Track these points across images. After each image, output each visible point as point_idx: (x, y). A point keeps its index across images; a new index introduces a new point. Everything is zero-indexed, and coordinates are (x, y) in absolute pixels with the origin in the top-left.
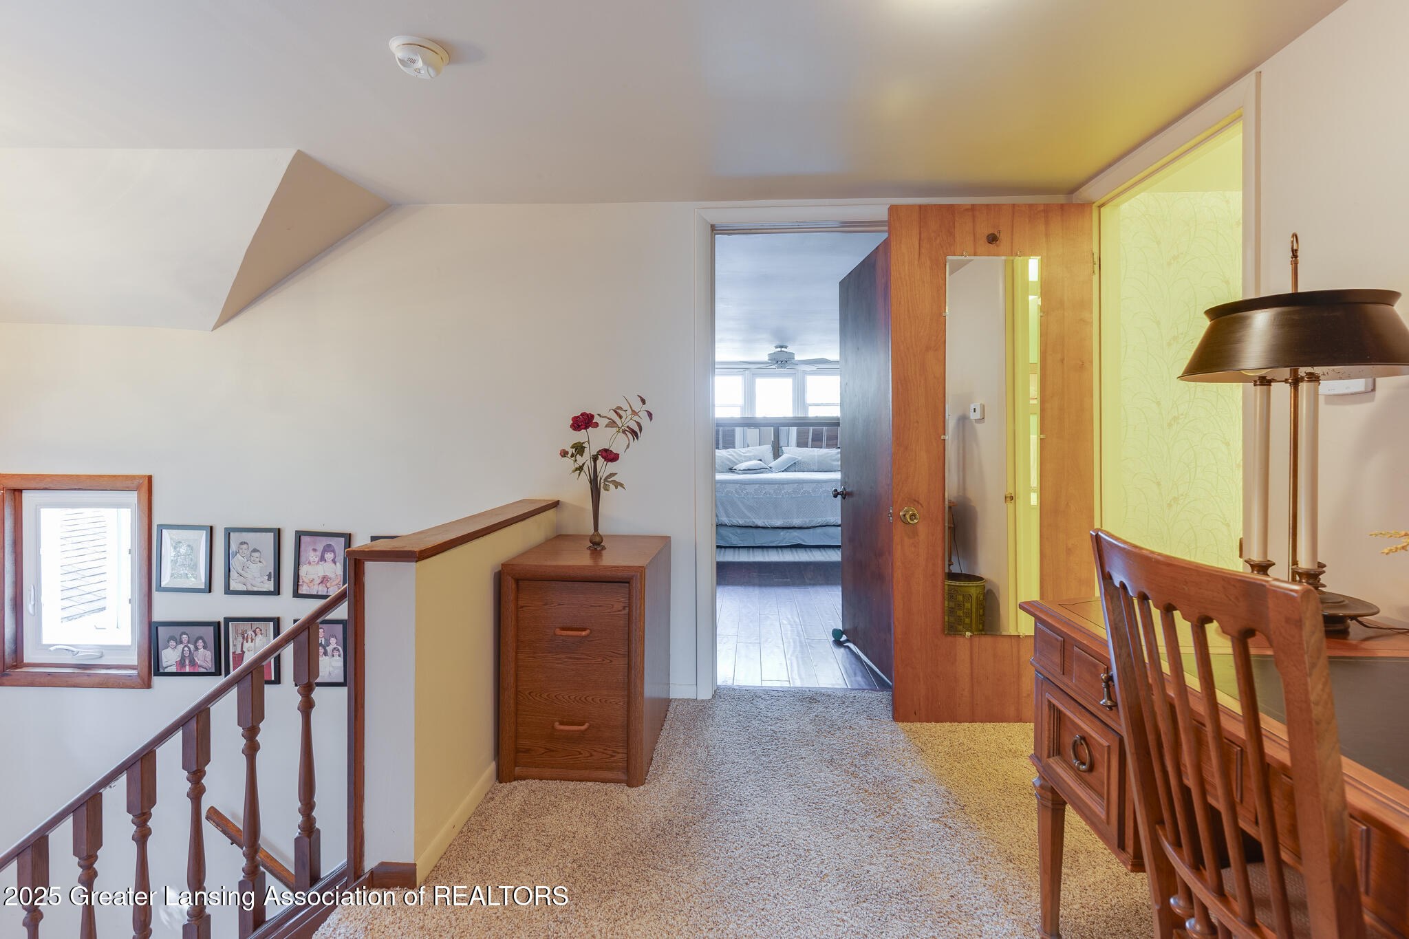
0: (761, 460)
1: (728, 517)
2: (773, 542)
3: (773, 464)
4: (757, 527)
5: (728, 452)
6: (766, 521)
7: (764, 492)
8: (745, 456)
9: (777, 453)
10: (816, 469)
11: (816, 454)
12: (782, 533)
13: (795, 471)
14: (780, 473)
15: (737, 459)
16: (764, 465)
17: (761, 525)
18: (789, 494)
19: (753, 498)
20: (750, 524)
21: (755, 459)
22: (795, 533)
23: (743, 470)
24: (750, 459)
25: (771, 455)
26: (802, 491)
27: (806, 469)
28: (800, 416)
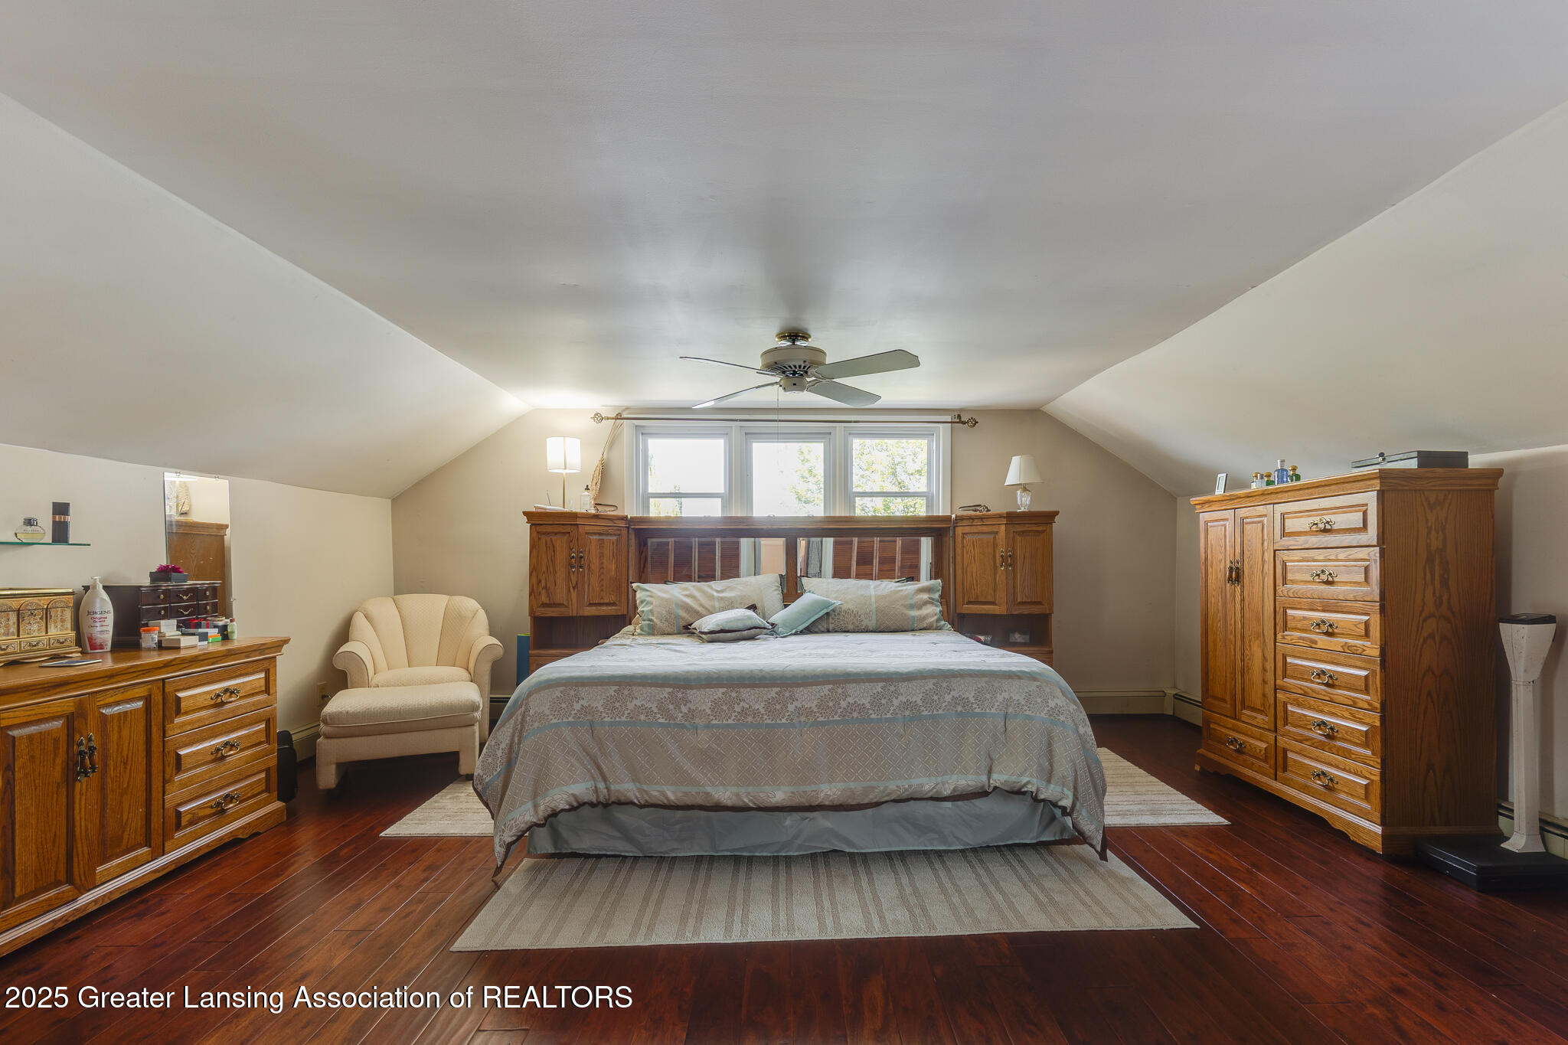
0: (753, 607)
1: (635, 779)
2: (763, 847)
3: (779, 616)
4: (718, 808)
5: (685, 589)
6: (742, 790)
7: (737, 709)
8: (721, 599)
9: (791, 589)
10: (872, 624)
11: (873, 593)
12: (788, 822)
13: (828, 631)
14: (793, 638)
15: (701, 605)
16: (760, 621)
17: (729, 803)
18: (810, 712)
19: (708, 726)
20: (699, 801)
21: (740, 605)
22: (823, 822)
23: (712, 632)
24: (730, 605)
25: (774, 596)
26: (843, 704)
27: (850, 627)
28: (838, 514)
